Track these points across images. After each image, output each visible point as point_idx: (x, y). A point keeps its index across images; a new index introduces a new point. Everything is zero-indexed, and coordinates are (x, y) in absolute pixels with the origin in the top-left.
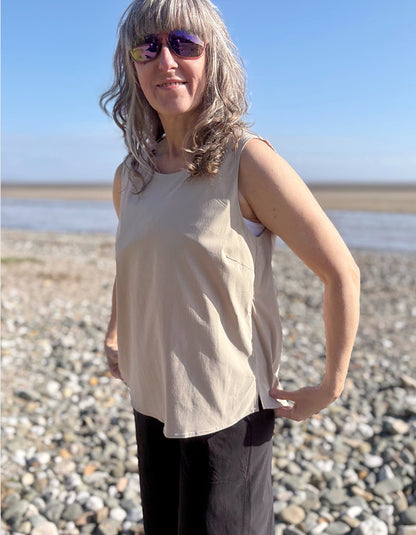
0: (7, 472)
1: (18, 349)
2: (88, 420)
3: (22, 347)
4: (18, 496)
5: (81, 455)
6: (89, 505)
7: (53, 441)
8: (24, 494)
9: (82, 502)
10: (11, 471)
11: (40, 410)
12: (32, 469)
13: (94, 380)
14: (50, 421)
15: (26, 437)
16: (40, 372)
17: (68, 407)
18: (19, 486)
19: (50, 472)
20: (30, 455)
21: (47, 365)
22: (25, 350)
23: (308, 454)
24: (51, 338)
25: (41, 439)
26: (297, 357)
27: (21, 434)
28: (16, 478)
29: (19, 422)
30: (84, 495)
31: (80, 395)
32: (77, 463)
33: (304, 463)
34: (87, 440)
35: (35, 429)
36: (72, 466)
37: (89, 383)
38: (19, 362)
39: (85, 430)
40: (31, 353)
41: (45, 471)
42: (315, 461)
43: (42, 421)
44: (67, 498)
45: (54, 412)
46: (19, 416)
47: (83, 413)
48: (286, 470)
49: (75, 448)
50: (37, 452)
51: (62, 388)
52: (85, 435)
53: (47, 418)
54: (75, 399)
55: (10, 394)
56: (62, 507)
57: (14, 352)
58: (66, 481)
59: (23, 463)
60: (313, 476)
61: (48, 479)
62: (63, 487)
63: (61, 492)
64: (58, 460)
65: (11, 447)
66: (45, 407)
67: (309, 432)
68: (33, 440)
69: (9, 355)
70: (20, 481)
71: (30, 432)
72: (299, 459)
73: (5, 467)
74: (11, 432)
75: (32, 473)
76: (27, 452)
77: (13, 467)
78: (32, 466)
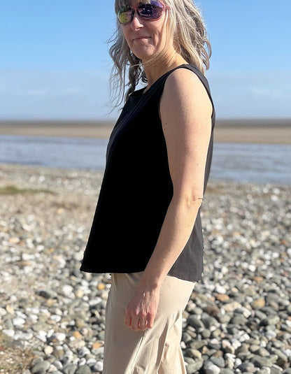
0: (32, 345)
1: (37, 261)
2: (97, 313)
3: (41, 260)
4: (42, 360)
5: (91, 336)
6: (96, 367)
7: (68, 326)
8: (46, 358)
9: (91, 365)
10: (35, 344)
11: (56, 305)
12: (51, 344)
13: (102, 286)
14: (65, 313)
15: (46, 322)
16: (56, 278)
17: (80, 304)
18: (42, 353)
19: (66, 346)
20: (49, 336)
21: (62, 273)
22: (43, 263)
23: (278, 344)
24: (65, 254)
25: (59, 324)
26: (282, 275)
27: (43, 320)
28: (40, 348)
29: (40, 312)
30: (92, 360)
31: (89, 296)
32: (87, 341)
33: (273, 349)
34: (95, 326)
35: (53, 317)
36: (83, 343)
37: (97, 288)
38: (38, 271)
39: (94, 320)
40: (48, 265)
41: (62, 345)
42: (284, 349)
43: (59, 312)
44: (79, 363)
45: (69, 306)
46: (40, 308)
47: (92, 308)
48: (257, 353)
49: (85, 331)
50: (55, 332)
51: (75, 290)
52: (93, 323)
53: (63, 311)
54: (86, 298)
55: (33, 293)
56: (76, 367)
57: (34, 264)
58: (78, 352)
59: (45, 340)
60: (279, 358)
61: (65, 351)
62: (76, 356)
63: (74, 358)
64: (72, 339)
65: (35, 328)
66: (61, 303)
67: (282, 329)
68: (52, 325)
69: (30, 266)
70: (43, 351)
71: (49, 319)
72: (269, 346)
73: (31, 341)
74: (34, 318)
75: (52, 346)
76: (47, 333)
77: (37, 342)
78: (52, 342)
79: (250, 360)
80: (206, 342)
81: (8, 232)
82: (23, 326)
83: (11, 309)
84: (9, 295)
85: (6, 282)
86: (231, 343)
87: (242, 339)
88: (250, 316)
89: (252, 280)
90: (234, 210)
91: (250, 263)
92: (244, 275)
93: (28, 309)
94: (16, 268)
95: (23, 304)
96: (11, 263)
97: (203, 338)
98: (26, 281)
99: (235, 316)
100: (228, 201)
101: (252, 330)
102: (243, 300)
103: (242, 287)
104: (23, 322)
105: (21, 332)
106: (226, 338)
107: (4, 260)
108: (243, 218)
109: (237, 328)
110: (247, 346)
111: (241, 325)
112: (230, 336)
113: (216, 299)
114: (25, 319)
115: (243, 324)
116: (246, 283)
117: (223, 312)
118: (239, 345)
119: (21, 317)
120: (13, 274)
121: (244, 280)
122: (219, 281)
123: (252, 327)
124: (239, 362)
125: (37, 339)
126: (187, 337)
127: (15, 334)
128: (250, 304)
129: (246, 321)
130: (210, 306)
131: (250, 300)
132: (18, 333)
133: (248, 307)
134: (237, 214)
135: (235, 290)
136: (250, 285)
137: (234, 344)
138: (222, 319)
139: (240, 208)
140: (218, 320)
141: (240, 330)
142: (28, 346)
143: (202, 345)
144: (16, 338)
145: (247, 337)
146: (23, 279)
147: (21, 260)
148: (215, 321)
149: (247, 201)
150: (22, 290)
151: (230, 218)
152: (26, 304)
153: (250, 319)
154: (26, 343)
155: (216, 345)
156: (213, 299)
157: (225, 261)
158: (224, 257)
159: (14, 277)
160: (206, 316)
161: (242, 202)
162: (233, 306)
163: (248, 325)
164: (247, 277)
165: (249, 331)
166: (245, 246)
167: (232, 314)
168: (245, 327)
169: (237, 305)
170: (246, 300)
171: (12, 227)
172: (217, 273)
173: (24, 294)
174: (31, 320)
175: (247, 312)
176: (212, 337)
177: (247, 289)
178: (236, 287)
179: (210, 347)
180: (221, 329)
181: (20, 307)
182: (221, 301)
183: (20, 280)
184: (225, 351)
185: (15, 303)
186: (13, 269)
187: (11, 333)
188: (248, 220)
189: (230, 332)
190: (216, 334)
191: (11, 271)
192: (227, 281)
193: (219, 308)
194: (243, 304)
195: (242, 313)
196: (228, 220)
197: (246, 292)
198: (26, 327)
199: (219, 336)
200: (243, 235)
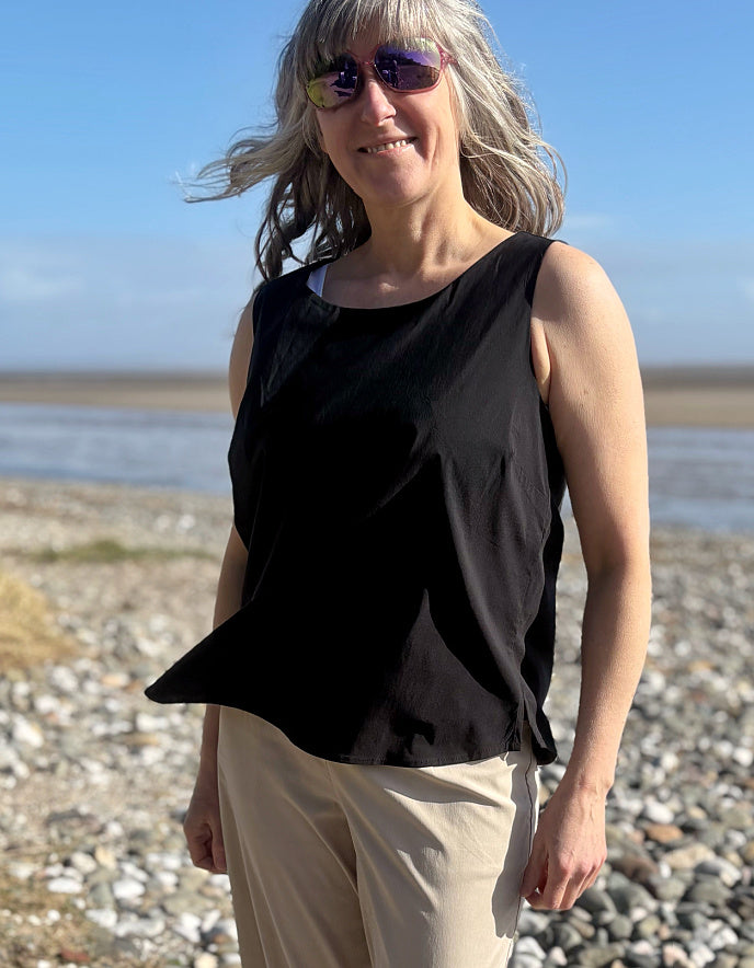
0: (163, 949)
1: (176, 735)
10: (172, 949)
12: (213, 948)
15: (200, 892)
20: (207, 926)
22: (191, 739)
27: (190, 886)
28: (183, 960)
29: (183, 865)
35: (218, 880)
38: (178, 760)
46: (184, 856)
50: (222, 918)
55: (165, 816)
57: (166, 741)
59: (195, 937)
65: (170, 906)
68: (215, 899)
69: (158, 745)
71: (208, 884)
73: (159, 940)
74: (168, 880)
75: (215, 954)
76: (202, 919)
77: (176, 942)
78: (213, 942)
80: (620, 949)
81: (100, 658)
82: (138, 902)
83: (107, 858)
84: (102, 819)
85: (95, 787)
86: (688, 952)
87: (718, 943)
88: (739, 883)
89: (744, 788)
90: (694, 604)
91: (736, 744)
92: (723, 773)
93: (153, 858)
94: (122, 752)
95: (137, 844)
96: (107, 739)
97: (612, 939)
98: (147, 785)
99: (696, 881)
100: (678, 582)
101: (743, 919)
102: (719, 839)
103: (717, 806)
104: (139, 889)
105: (133, 917)
106: (674, 940)
107: (90, 730)
108: (718, 625)
109: (704, 914)
110: (730, 962)
111: (713, 905)
112: (686, 935)
113: (647, 838)
114: (144, 884)
115: (720, 902)
116: (726, 796)
117: (665, 871)
118: (710, 957)
119: (133, 878)
120: (114, 766)
121: (723, 788)
122: (654, 791)
123: (744, 911)
125: (175, 934)
126: (568, 936)
127: (119, 921)
128: (739, 851)
129: (727, 894)
130: (630, 856)
131: (739, 839)
132: (128, 920)
133: (734, 857)
134: (702, 614)
135: (697, 814)
136: (737, 800)
137: (695, 956)
138: (662, 891)
139: (710, 598)
140: (652, 891)
141: (713, 918)
142: (153, 952)
143: (608, 957)
144: (122, 931)
145: (730, 938)
146: (140, 778)
147: (135, 730)
148: (643, 895)
149: (729, 580)
150: (135, 807)
151: (683, 624)
152: (148, 844)
153: (740, 890)
154: (148, 946)
155: (645, 956)
156: (638, 837)
157: (670, 736)
158: (667, 728)
159: (115, 775)
160: (620, 881)
161: (716, 584)
162: (693, 856)
163: (734, 905)
164: (728, 778)
165: (735, 920)
166: (725, 700)
167: (689, 876)
168: (726, 912)
169: (703, 854)
170: (727, 841)
171: (110, 645)
172: (648, 769)
173: (142, 819)
174: (160, 886)
175: (731, 872)
176: (636, 936)
177: (731, 810)
178: (700, 805)
179: (630, 962)
180: (661, 917)
181: (132, 853)
182: (659, 844)
183: (131, 783)
185: (117, 842)
186: (113, 755)
187: (107, 919)
188: (732, 630)
189: (685, 922)
190: (648, 928)
191: (106, 758)
192: (677, 790)
193: (656, 860)
194: (718, 851)
195: (716, 873)
196: (678, 631)
197: (729, 819)
198: (149, 903)
199: (657, 934)
200: (718, 670)
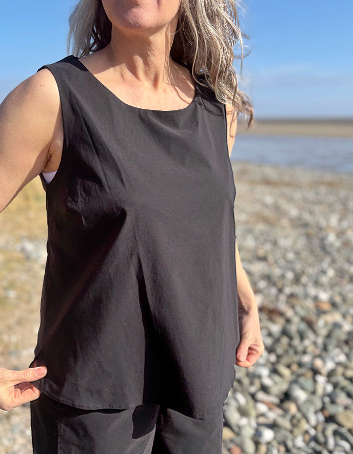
79: (343, 389)
80: (298, 358)
86: (324, 363)
87: (338, 360)
97: (296, 353)
99: (333, 330)
101: (350, 349)
102: (345, 311)
106: (320, 356)
109: (334, 344)
110: (340, 370)
111: (338, 341)
112: (324, 354)
115: (342, 340)
117: (322, 323)
118: (333, 366)
121: (350, 287)
122: (323, 286)
123: (351, 345)
124: (329, 388)
126: (278, 349)
129: (345, 337)
133: (350, 319)
135: (338, 299)
137: (327, 364)
138: (319, 332)
140: (315, 332)
141: (337, 347)
143: (291, 361)
145: (342, 358)
148: (311, 333)
155: (306, 363)
157: (333, 261)
158: (333, 258)
160: (303, 326)
162: (333, 317)
163: (347, 342)
167: (329, 327)
168: (343, 344)
169: (337, 317)
170: (348, 311)
172: (321, 276)
175: (347, 327)
176: (304, 352)
178: (340, 294)
179: (300, 365)
180: (315, 343)
184: (315, 372)
189: (325, 348)
190: (310, 349)
192: (332, 286)
193: (318, 318)
194: (344, 316)
195: (339, 327)
199: (313, 352)
